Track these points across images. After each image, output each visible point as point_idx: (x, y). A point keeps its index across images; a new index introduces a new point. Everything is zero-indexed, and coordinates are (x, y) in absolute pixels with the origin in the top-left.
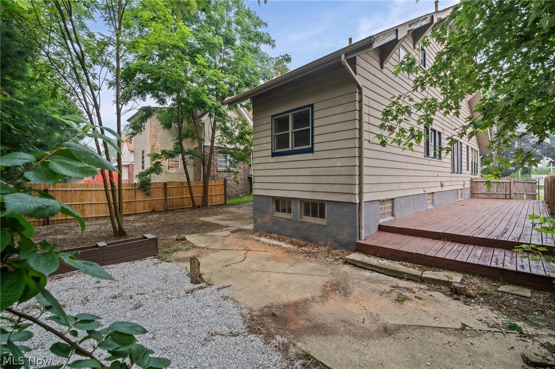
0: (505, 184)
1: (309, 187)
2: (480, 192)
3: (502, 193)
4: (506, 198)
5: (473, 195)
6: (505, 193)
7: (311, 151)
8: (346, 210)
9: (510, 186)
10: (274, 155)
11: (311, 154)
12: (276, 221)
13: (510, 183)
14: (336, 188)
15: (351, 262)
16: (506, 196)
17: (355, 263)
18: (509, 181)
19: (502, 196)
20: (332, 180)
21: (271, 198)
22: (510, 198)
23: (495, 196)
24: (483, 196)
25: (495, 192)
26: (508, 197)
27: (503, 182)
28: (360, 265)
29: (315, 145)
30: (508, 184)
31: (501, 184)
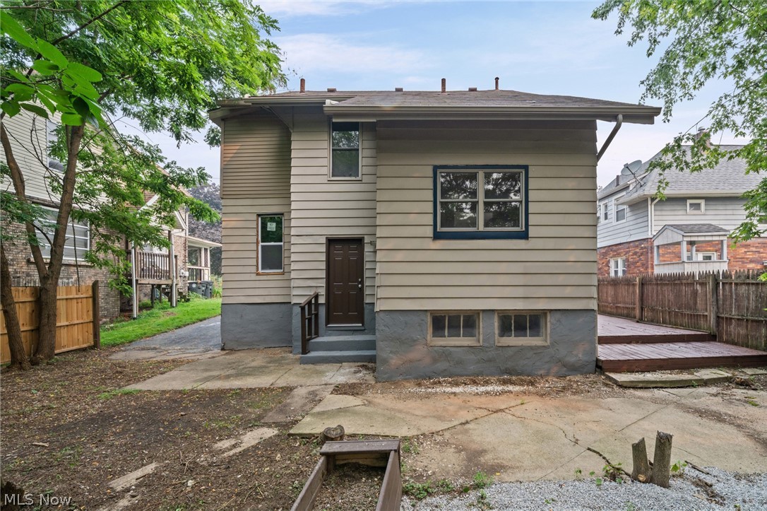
1: (520, 292)
7: (524, 236)
8: (581, 320)
10: (437, 236)
11: (523, 242)
12: (445, 354)
14: (568, 292)
15: (629, 385)
17: (634, 385)
20: (561, 280)
21: (429, 314)
28: (640, 385)
29: (530, 228)
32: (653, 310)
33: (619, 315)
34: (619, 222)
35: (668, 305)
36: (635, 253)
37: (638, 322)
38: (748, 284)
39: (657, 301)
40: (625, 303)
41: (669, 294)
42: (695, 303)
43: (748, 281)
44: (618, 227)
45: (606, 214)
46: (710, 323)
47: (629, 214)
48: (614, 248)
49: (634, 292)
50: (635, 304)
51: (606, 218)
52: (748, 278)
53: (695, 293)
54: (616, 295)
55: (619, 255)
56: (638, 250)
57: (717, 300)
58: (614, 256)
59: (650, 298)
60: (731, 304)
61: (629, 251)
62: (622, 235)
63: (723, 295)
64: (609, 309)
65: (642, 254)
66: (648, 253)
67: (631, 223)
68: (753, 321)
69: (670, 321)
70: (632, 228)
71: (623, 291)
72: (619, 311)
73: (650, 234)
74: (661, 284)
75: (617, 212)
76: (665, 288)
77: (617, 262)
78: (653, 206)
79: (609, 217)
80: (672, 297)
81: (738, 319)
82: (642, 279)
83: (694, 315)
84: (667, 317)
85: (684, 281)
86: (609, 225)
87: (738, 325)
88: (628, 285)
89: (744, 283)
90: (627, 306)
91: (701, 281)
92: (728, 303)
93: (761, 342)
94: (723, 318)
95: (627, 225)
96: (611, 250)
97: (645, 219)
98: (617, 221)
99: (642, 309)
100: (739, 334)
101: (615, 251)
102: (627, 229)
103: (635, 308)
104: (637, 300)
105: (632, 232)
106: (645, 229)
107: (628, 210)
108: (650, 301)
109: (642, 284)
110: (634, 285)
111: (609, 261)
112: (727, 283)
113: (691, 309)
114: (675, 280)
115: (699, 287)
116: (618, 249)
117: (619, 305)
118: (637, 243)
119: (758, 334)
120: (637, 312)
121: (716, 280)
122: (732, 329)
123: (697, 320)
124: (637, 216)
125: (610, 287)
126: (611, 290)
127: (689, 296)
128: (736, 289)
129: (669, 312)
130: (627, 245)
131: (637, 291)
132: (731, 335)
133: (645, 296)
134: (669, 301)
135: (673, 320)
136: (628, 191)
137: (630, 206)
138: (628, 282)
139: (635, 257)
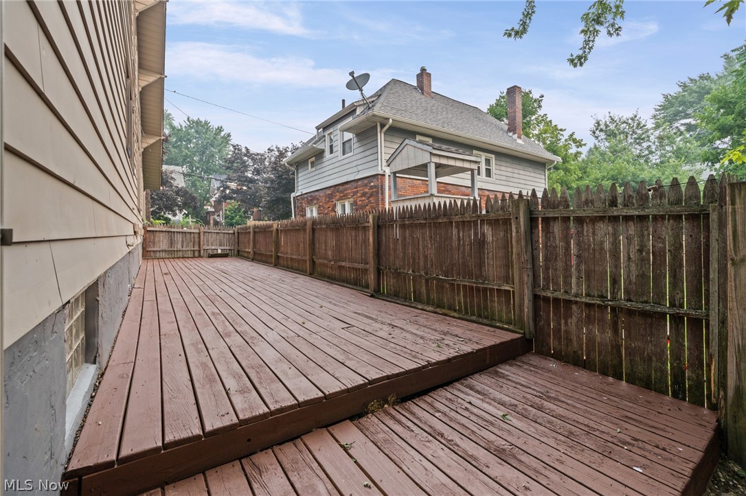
0: (192, 235)
2: (158, 249)
3: (189, 249)
4: (194, 257)
5: (146, 254)
6: (192, 249)
9: (199, 238)
13: (199, 233)
16: (194, 254)
18: (197, 231)
19: (190, 254)
22: (200, 256)
23: (180, 254)
24: (163, 255)
25: (179, 247)
26: (196, 254)
27: (191, 233)
30: (196, 236)
31: (188, 235)
32: (397, 274)
33: (343, 281)
34: (346, 156)
35: (425, 267)
36: (364, 194)
37: (372, 296)
38: (614, 219)
39: (404, 258)
40: (352, 260)
41: (427, 245)
42: (481, 265)
43: (615, 212)
44: (346, 161)
45: (331, 147)
46: (521, 310)
47: (357, 145)
48: (341, 188)
49: (365, 241)
50: (367, 263)
51: (331, 152)
52: (613, 203)
53: (481, 243)
54: (338, 248)
55: (345, 197)
56: (367, 190)
57: (534, 259)
58: (341, 199)
59: (392, 252)
60: (567, 268)
61: (357, 192)
62: (349, 171)
63: (546, 246)
64: (329, 271)
65: (371, 195)
66: (378, 193)
67: (359, 156)
68: (630, 312)
69: (428, 295)
70: (359, 162)
71: (348, 237)
72: (344, 274)
73: (380, 169)
74: (411, 225)
75: (343, 143)
76: (418, 234)
77: (344, 206)
78: (383, 135)
79: (334, 150)
80: (431, 253)
81: (588, 305)
82: (379, 217)
83: (478, 289)
84: (424, 290)
85: (457, 218)
86: (334, 160)
87: (589, 320)
88: (356, 228)
89: (602, 218)
90: (356, 265)
91: (492, 215)
92: (560, 265)
93: (663, 372)
94: (546, 299)
95: (354, 158)
96: (338, 191)
97: (374, 150)
98: (344, 154)
99: (379, 272)
100: (591, 341)
101: (342, 192)
102: (354, 164)
103: (366, 270)
104: (371, 255)
105: (360, 168)
106: (374, 163)
107: (355, 140)
108: (392, 258)
109: (379, 227)
110: (365, 229)
111: (335, 205)
112: (555, 219)
113: (471, 275)
114: (437, 218)
115: (488, 230)
116: (345, 190)
117: (343, 264)
118: (366, 181)
119: (651, 348)
120: (371, 278)
121: (531, 212)
122: (573, 328)
123: (485, 300)
124: (365, 148)
125: (329, 234)
126: (331, 240)
127: (467, 248)
128: (580, 233)
129: (427, 281)
130: (354, 184)
131: (371, 240)
132: (569, 340)
133: (383, 248)
134: (426, 257)
135: (434, 296)
136: (355, 116)
137: (357, 135)
138: (355, 224)
139: (364, 198)
